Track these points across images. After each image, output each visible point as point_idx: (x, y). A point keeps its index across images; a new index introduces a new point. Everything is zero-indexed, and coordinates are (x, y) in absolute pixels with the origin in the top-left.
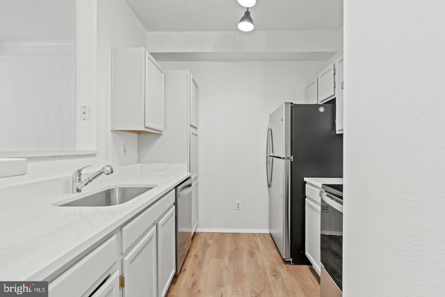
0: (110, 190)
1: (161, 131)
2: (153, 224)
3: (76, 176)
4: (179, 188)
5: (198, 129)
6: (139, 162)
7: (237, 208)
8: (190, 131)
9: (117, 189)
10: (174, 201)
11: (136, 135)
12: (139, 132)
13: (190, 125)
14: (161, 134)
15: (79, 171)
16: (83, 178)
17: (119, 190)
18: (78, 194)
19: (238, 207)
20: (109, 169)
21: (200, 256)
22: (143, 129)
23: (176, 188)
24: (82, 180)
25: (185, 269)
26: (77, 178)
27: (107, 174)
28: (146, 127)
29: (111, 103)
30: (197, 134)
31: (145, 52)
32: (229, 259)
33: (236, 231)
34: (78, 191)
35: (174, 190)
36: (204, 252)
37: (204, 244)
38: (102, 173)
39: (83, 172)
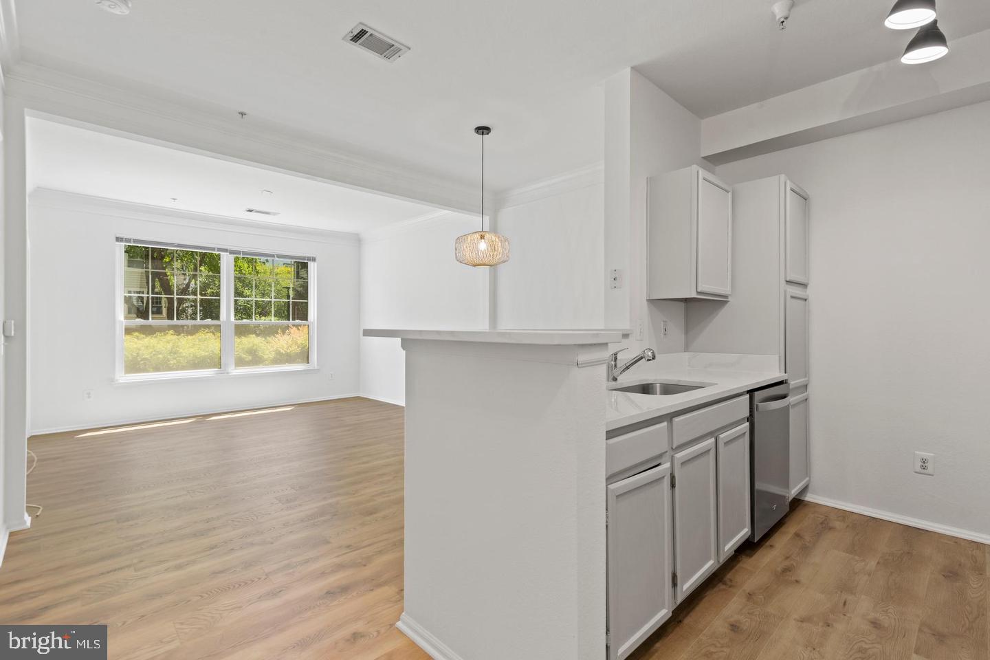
0: (648, 385)
1: (726, 297)
2: (710, 434)
3: (612, 360)
4: (758, 395)
5: (808, 287)
6: (687, 348)
7: (919, 469)
8: (785, 291)
9: (658, 385)
10: (748, 414)
11: (682, 304)
12: (686, 300)
13: (786, 281)
14: (727, 302)
15: (616, 354)
16: (620, 364)
17: (661, 387)
18: (614, 383)
19: (924, 467)
20: (650, 353)
21: (807, 538)
22: (694, 295)
23: (751, 392)
24: (618, 366)
25: (771, 546)
26: (613, 362)
27: (648, 360)
28: (698, 293)
29: (647, 259)
30: (806, 298)
31: (698, 172)
32: (878, 563)
33: (919, 523)
34: (615, 379)
35: (748, 396)
36: (819, 535)
37: (822, 523)
38: (641, 358)
39: (619, 357)
